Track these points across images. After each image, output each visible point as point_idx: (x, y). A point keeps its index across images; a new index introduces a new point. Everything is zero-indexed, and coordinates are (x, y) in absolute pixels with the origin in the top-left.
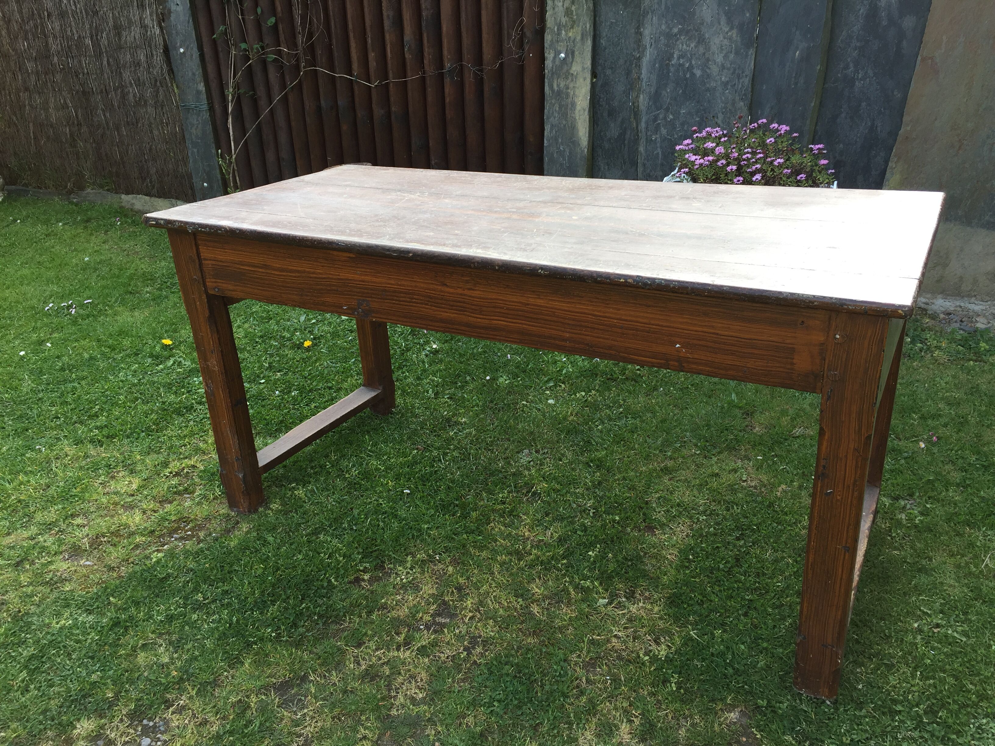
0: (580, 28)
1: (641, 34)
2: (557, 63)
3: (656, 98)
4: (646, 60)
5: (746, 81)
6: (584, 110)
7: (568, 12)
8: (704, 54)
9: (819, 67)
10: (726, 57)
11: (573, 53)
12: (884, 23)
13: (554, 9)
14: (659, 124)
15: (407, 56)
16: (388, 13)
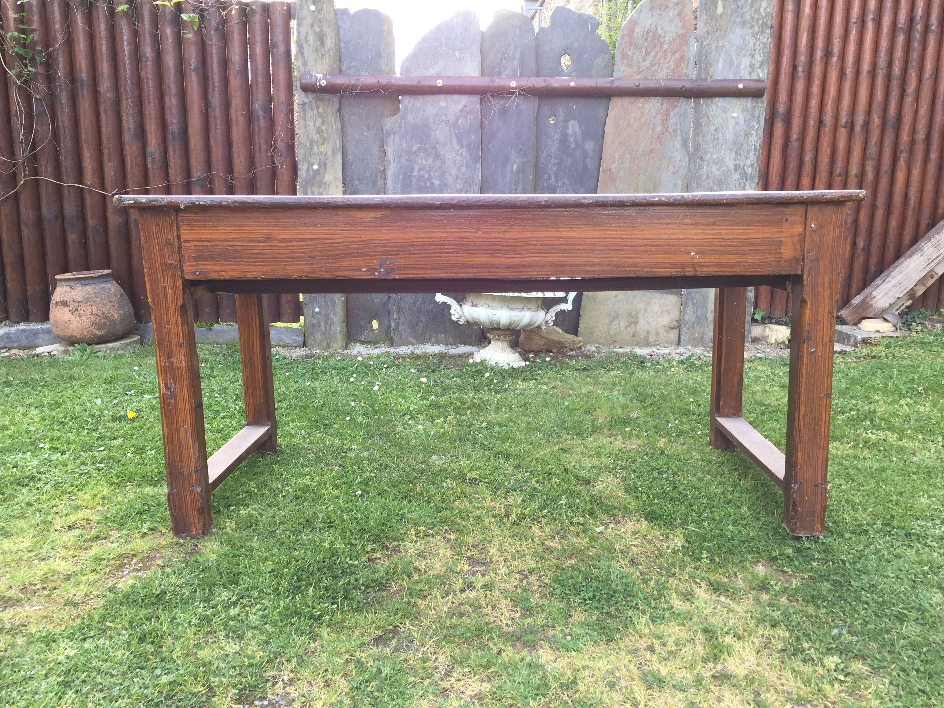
0: (331, 145)
1: (385, 152)
2: (311, 173)
4: (390, 173)
5: (477, 188)
7: (319, 131)
8: (440, 167)
9: (531, 177)
10: (459, 169)
11: (325, 165)
12: (573, 146)
15: (150, 166)
16: (129, 126)
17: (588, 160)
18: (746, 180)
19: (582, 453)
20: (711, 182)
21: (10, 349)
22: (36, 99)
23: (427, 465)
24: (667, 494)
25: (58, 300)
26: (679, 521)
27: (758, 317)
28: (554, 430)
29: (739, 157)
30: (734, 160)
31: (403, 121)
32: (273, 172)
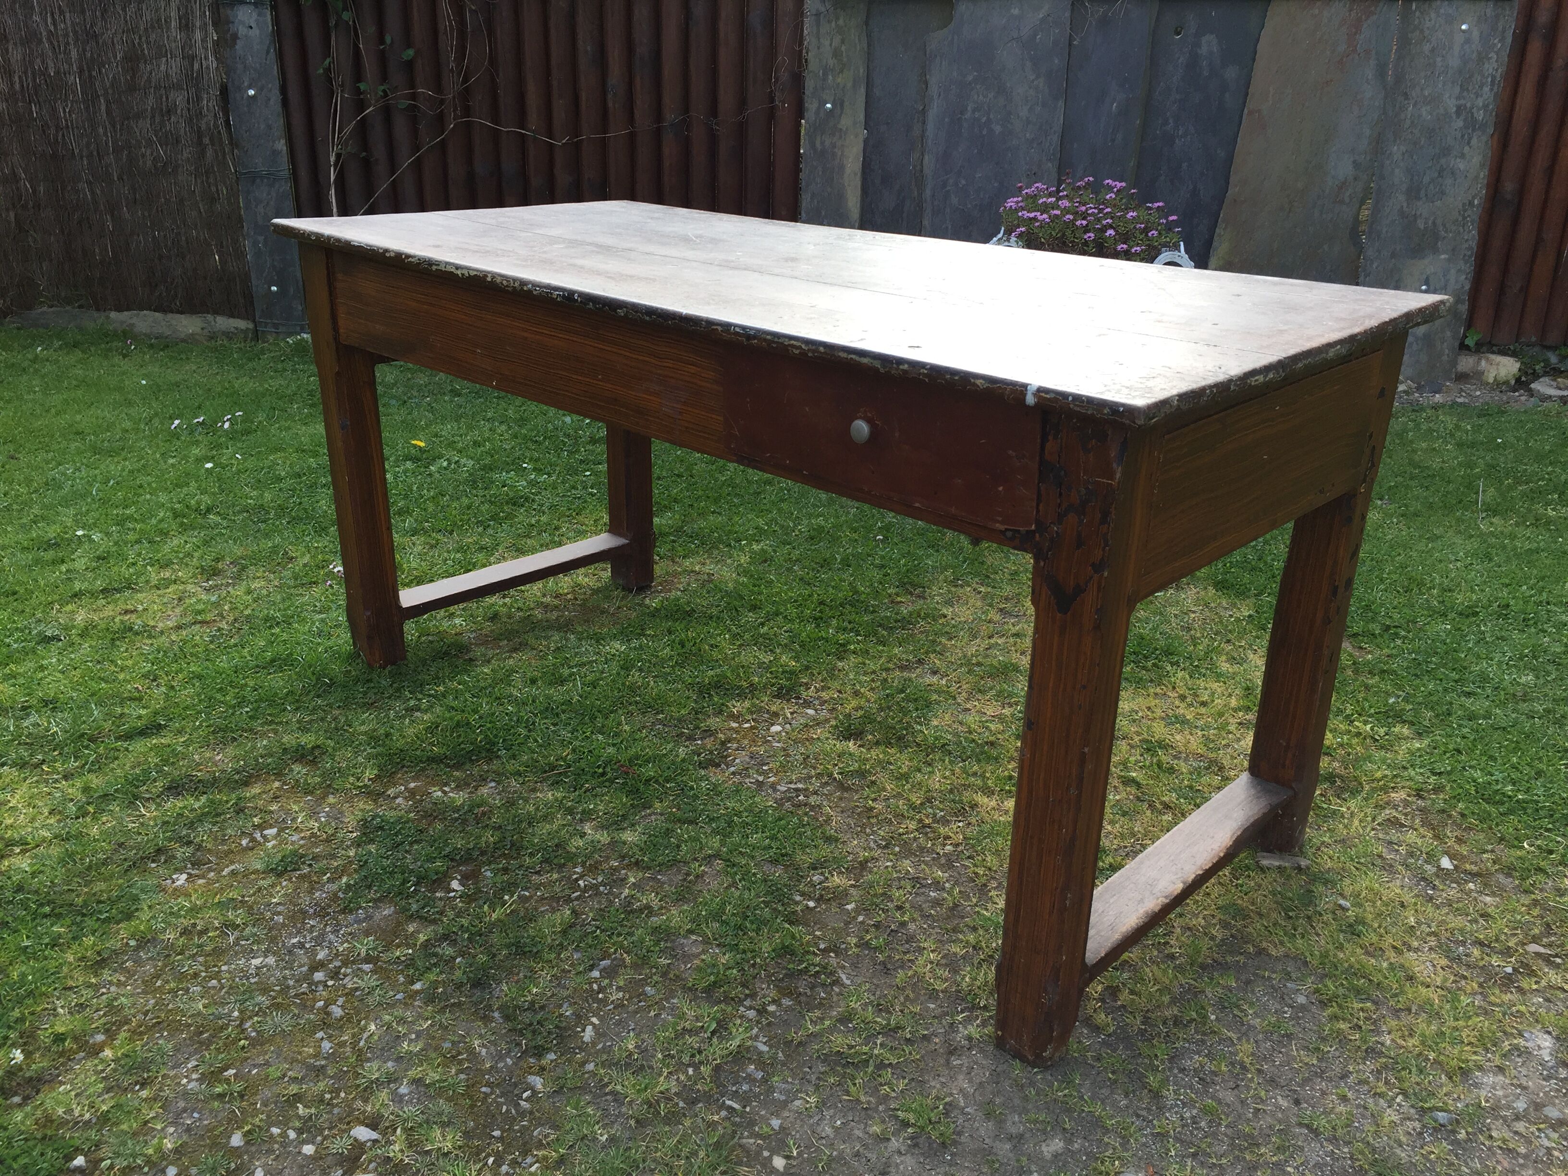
0: (851, 73)
1: (926, 83)
2: (822, 114)
3: (945, 158)
4: (933, 113)
5: (1055, 139)
6: (856, 174)
7: (836, 54)
8: (1005, 106)
9: (1138, 122)
10: (1031, 110)
11: (842, 104)
12: (1206, 73)
13: (819, 48)
14: (948, 191)
15: (610, 104)
16: (586, 47)
17: (1227, 95)
18: (1473, 130)
20: (1416, 131)
22: (471, 11)
27: (1470, 342)
29: (1465, 94)
30: (1458, 98)
31: (956, 37)
32: (771, 114)
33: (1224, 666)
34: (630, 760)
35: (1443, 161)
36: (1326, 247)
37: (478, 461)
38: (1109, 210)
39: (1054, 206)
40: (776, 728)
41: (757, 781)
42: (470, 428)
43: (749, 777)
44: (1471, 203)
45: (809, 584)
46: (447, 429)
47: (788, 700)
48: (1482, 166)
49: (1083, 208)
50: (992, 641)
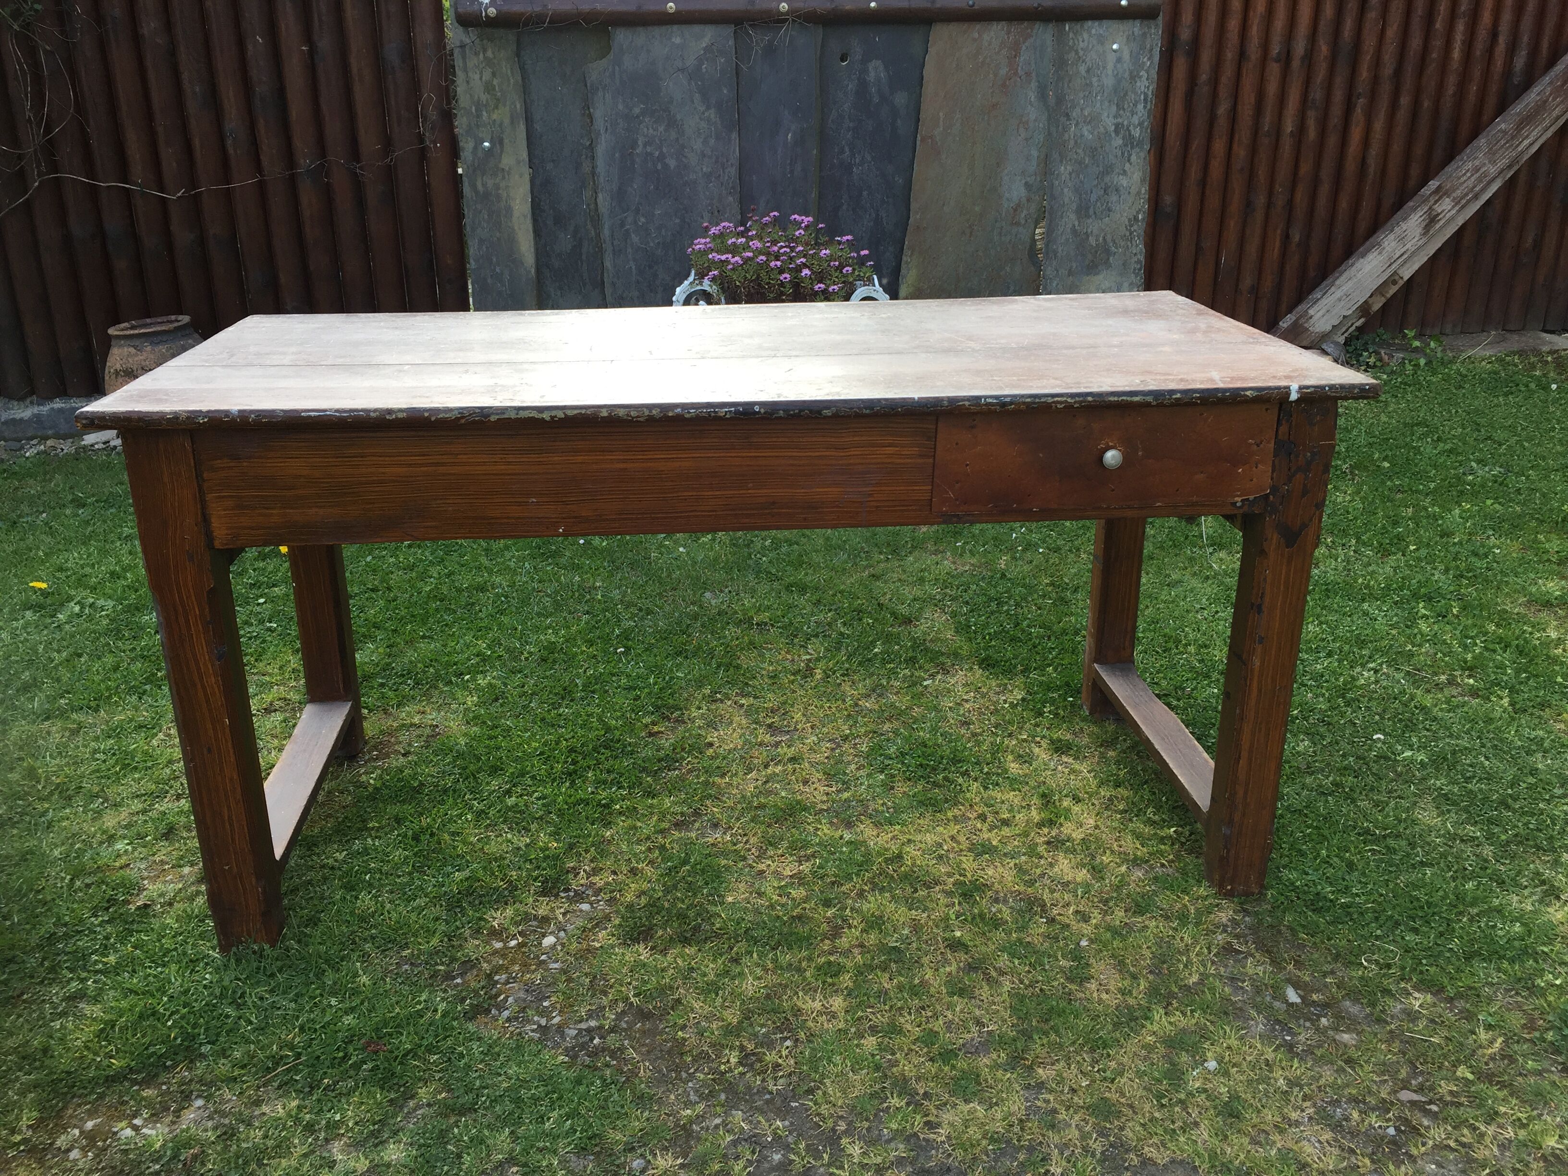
0: (507, 108)
1: (590, 116)
2: (480, 154)
3: (620, 196)
4: (601, 149)
5: (733, 171)
6: (525, 217)
7: (489, 88)
8: (677, 139)
9: (815, 152)
10: (705, 142)
11: (501, 142)
12: (876, 100)
13: (468, 82)
14: (627, 231)
15: (231, 151)
16: (194, 89)
17: (899, 121)
18: (1132, 148)
19: (900, 580)
20: (1080, 151)
21: (47, 438)
22: (45, 51)
23: (701, 607)
24: (1008, 632)
25: (118, 367)
26: (1019, 667)
28: (862, 548)
29: (1121, 112)
30: (1115, 117)
31: (617, 68)
32: (423, 154)
33: (1014, 768)
34: (377, 1030)
35: (1107, 179)
36: (1008, 269)
37: (120, 600)
38: (800, 248)
39: (746, 247)
40: (549, 941)
41: (540, 1026)
42: (104, 553)
43: (529, 1021)
44: (1136, 218)
45: (553, 726)
46: (73, 558)
47: (557, 896)
48: (1143, 181)
49: (776, 248)
50: (769, 771)
